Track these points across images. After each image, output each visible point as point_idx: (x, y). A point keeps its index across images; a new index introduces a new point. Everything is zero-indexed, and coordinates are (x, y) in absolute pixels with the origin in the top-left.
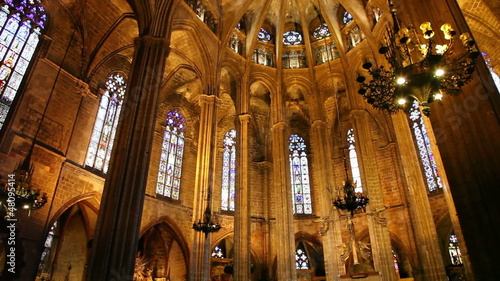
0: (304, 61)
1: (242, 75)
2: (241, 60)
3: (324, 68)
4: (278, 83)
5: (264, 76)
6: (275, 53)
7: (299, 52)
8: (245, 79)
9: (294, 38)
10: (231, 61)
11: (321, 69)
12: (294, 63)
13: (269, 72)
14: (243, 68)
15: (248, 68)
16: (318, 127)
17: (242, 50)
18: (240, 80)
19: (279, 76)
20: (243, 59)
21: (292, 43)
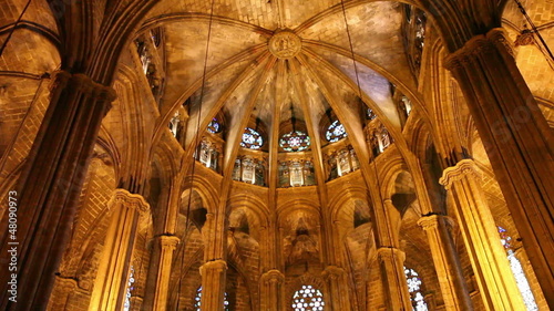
0: (262, 176)
1: (174, 173)
2: (177, 150)
3: (291, 194)
4: (223, 199)
5: (204, 183)
6: (224, 153)
7: (256, 161)
8: (179, 180)
9: (252, 140)
10: (164, 148)
11: (285, 195)
12: (249, 176)
13: (211, 178)
14: (178, 162)
15: (185, 165)
16: (274, 280)
17: (181, 135)
18: (171, 181)
19: (226, 188)
20: (181, 149)
21: (248, 146)
